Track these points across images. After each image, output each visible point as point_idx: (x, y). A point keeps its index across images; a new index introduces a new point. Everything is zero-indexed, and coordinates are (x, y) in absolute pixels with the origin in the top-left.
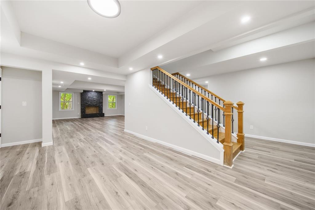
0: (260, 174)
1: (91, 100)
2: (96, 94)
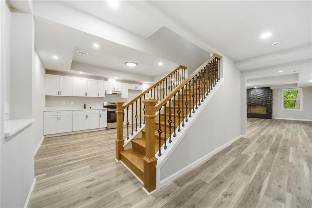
0: (96, 170)
1: (255, 99)
2: (262, 91)
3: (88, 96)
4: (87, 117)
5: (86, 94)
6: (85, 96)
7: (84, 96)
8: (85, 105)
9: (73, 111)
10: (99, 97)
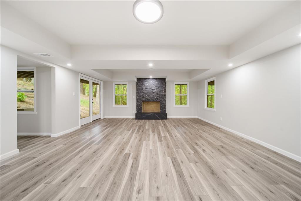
1: (149, 92)
2: (156, 82)
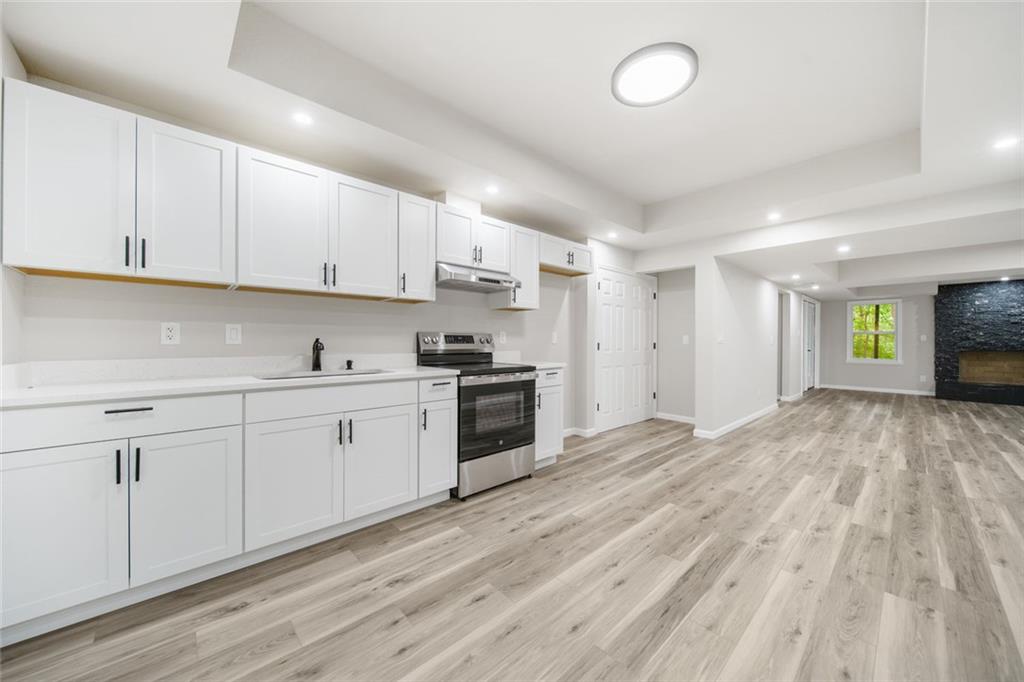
1: (994, 324)
3: (344, 286)
4: (345, 433)
5: (329, 272)
6: (323, 289)
7: (315, 284)
8: (318, 347)
9: (244, 392)
10: (403, 296)
